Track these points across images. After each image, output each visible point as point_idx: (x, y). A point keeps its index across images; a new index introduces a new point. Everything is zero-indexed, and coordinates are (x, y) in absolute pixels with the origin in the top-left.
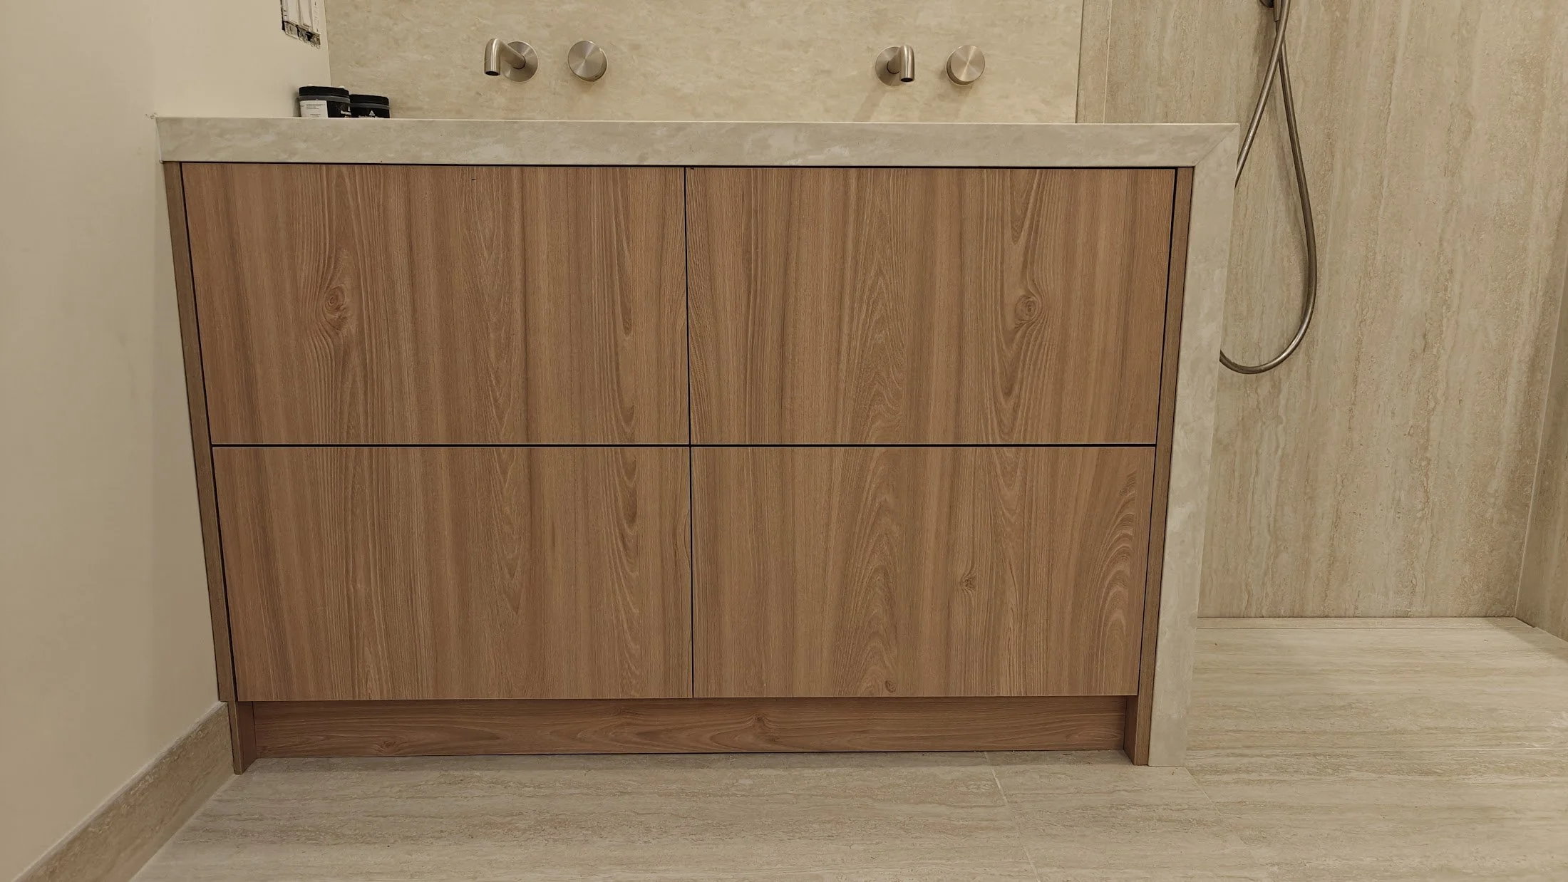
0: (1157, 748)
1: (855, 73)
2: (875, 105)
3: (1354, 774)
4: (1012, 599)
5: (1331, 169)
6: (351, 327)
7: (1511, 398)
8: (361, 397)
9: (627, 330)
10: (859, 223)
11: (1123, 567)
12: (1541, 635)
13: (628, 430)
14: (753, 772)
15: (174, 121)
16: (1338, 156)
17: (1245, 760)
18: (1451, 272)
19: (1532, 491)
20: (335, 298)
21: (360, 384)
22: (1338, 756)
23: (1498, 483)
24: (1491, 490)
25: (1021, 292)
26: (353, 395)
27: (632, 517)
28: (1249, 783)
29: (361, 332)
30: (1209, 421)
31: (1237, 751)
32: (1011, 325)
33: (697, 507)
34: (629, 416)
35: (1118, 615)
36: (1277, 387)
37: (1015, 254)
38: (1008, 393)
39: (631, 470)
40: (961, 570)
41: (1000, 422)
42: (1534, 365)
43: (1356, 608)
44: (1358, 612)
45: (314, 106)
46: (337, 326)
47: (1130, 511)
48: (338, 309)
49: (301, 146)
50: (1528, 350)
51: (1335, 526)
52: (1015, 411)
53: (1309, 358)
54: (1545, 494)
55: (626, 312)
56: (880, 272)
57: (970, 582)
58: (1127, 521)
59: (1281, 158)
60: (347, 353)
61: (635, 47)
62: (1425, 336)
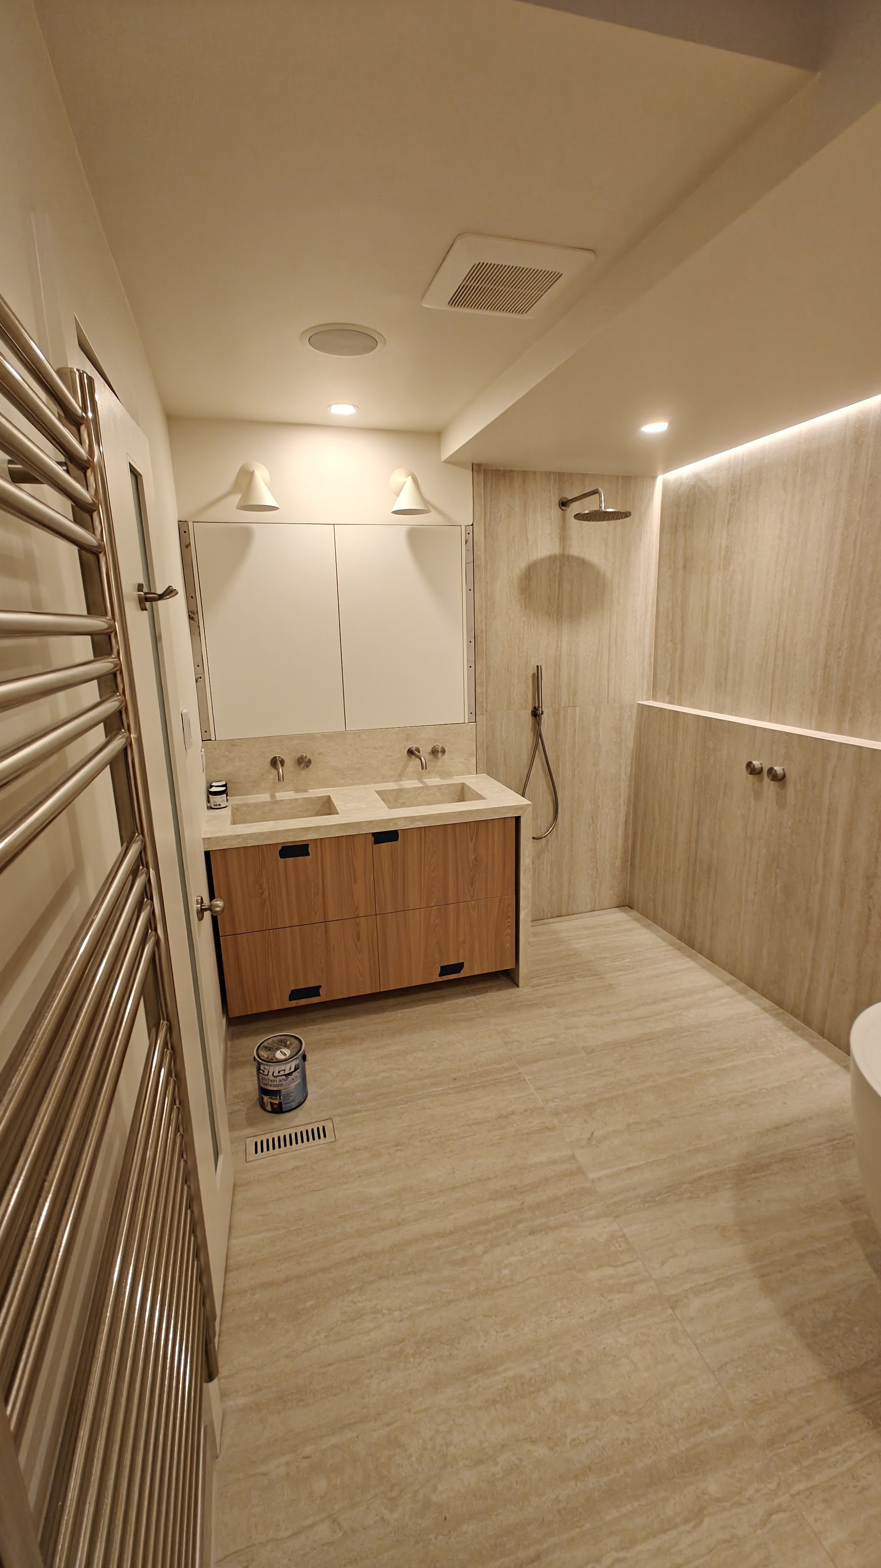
0: (521, 982)
1: (400, 755)
2: (408, 766)
3: (577, 979)
4: (477, 945)
5: (559, 767)
6: (266, 893)
7: (620, 834)
8: (270, 915)
9: (355, 883)
10: (425, 843)
11: (509, 931)
12: (634, 913)
13: (357, 913)
14: (400, 1011)
15: (209, 839)
16: (560, 763)
17: (546, 980)
18: (599, 797)
19: (629, 864)
20: (261, 885)
21: (269, 911)
22: (572, 973)
23: (618, 863)
24: (616, 865)
25: (474, 857)
26: (267, 913)
27: (359, 939)
28: (548, 988)
29: (269, 894)
30: (530, 886)
31: (544, 977)
32: (471, 865)
33: (379, 933)
34: (357, 909)
35: (508, 945)
36: (548, 842)
37: (471, 845)
38: (472, 886)
39: (358, 925)
40: (461, 938)
41: (470, 895)
42: (626, 823)
43: (578, 911)
44: (579, 912)
45: (214, 798)
46: (262, 894)
47: (509, 914)
48: (262, 889)
49: (250, 841)
50: (624, 819)
51: (569, 884)
52: (474, 890)
53: (557, 830)
54: (632, 866)
55: (355, 877)
56: (432, 856)
57: (464, 942)
58: (508, 917)
59: (542, 764)
60: (265, 901)
61: (320, 754)
62: (592, 818)
